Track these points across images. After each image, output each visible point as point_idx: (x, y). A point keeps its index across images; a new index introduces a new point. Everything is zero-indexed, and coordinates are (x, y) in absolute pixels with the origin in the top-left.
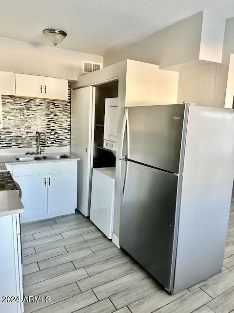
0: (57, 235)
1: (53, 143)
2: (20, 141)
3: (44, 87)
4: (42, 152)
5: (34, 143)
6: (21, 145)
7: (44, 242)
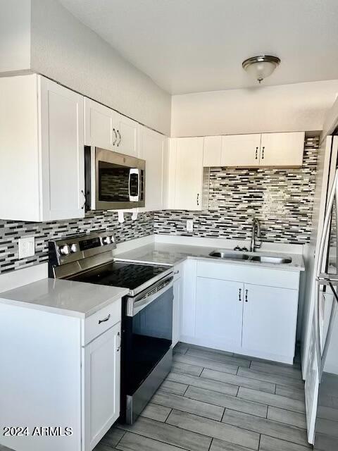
0: (232, 385)
1: (279, 236)
2: (229, 230)
3: (262, 149)
4: (257, 250)
5: (249, 234)
6: (231, 236)
7: (206, 387)
